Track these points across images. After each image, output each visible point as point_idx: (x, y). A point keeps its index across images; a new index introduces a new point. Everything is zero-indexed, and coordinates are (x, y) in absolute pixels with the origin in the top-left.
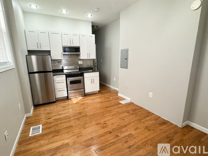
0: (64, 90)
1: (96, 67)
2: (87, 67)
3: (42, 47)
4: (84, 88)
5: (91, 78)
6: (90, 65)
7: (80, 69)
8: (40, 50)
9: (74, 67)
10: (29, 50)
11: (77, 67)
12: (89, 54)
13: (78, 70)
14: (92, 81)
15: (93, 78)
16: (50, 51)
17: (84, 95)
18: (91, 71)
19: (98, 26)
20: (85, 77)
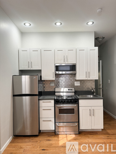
0: (50, 121)
1: (101, 90)
2: (86, 90)
3: (33, 67)
4: (79, 122)
5: (90, 108)
6: (91, 88)
7: (76, 92)
8: (31, 69)
9: (68, 90)
10: (20, 69)
11: (72, 90)
12: (88, 74)
13: (73, 94)
14: (92, 113)
15: (93, 108)
16: (41, 71)
17: (78, 133)
18: (92, 96)
19: (104, 37)
20: (80, 105)
